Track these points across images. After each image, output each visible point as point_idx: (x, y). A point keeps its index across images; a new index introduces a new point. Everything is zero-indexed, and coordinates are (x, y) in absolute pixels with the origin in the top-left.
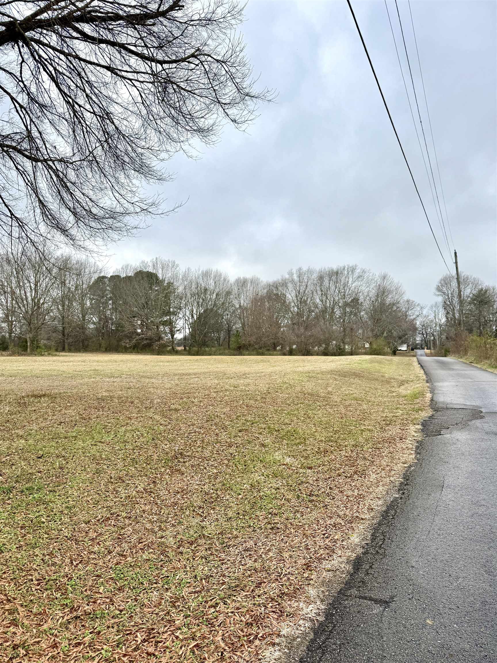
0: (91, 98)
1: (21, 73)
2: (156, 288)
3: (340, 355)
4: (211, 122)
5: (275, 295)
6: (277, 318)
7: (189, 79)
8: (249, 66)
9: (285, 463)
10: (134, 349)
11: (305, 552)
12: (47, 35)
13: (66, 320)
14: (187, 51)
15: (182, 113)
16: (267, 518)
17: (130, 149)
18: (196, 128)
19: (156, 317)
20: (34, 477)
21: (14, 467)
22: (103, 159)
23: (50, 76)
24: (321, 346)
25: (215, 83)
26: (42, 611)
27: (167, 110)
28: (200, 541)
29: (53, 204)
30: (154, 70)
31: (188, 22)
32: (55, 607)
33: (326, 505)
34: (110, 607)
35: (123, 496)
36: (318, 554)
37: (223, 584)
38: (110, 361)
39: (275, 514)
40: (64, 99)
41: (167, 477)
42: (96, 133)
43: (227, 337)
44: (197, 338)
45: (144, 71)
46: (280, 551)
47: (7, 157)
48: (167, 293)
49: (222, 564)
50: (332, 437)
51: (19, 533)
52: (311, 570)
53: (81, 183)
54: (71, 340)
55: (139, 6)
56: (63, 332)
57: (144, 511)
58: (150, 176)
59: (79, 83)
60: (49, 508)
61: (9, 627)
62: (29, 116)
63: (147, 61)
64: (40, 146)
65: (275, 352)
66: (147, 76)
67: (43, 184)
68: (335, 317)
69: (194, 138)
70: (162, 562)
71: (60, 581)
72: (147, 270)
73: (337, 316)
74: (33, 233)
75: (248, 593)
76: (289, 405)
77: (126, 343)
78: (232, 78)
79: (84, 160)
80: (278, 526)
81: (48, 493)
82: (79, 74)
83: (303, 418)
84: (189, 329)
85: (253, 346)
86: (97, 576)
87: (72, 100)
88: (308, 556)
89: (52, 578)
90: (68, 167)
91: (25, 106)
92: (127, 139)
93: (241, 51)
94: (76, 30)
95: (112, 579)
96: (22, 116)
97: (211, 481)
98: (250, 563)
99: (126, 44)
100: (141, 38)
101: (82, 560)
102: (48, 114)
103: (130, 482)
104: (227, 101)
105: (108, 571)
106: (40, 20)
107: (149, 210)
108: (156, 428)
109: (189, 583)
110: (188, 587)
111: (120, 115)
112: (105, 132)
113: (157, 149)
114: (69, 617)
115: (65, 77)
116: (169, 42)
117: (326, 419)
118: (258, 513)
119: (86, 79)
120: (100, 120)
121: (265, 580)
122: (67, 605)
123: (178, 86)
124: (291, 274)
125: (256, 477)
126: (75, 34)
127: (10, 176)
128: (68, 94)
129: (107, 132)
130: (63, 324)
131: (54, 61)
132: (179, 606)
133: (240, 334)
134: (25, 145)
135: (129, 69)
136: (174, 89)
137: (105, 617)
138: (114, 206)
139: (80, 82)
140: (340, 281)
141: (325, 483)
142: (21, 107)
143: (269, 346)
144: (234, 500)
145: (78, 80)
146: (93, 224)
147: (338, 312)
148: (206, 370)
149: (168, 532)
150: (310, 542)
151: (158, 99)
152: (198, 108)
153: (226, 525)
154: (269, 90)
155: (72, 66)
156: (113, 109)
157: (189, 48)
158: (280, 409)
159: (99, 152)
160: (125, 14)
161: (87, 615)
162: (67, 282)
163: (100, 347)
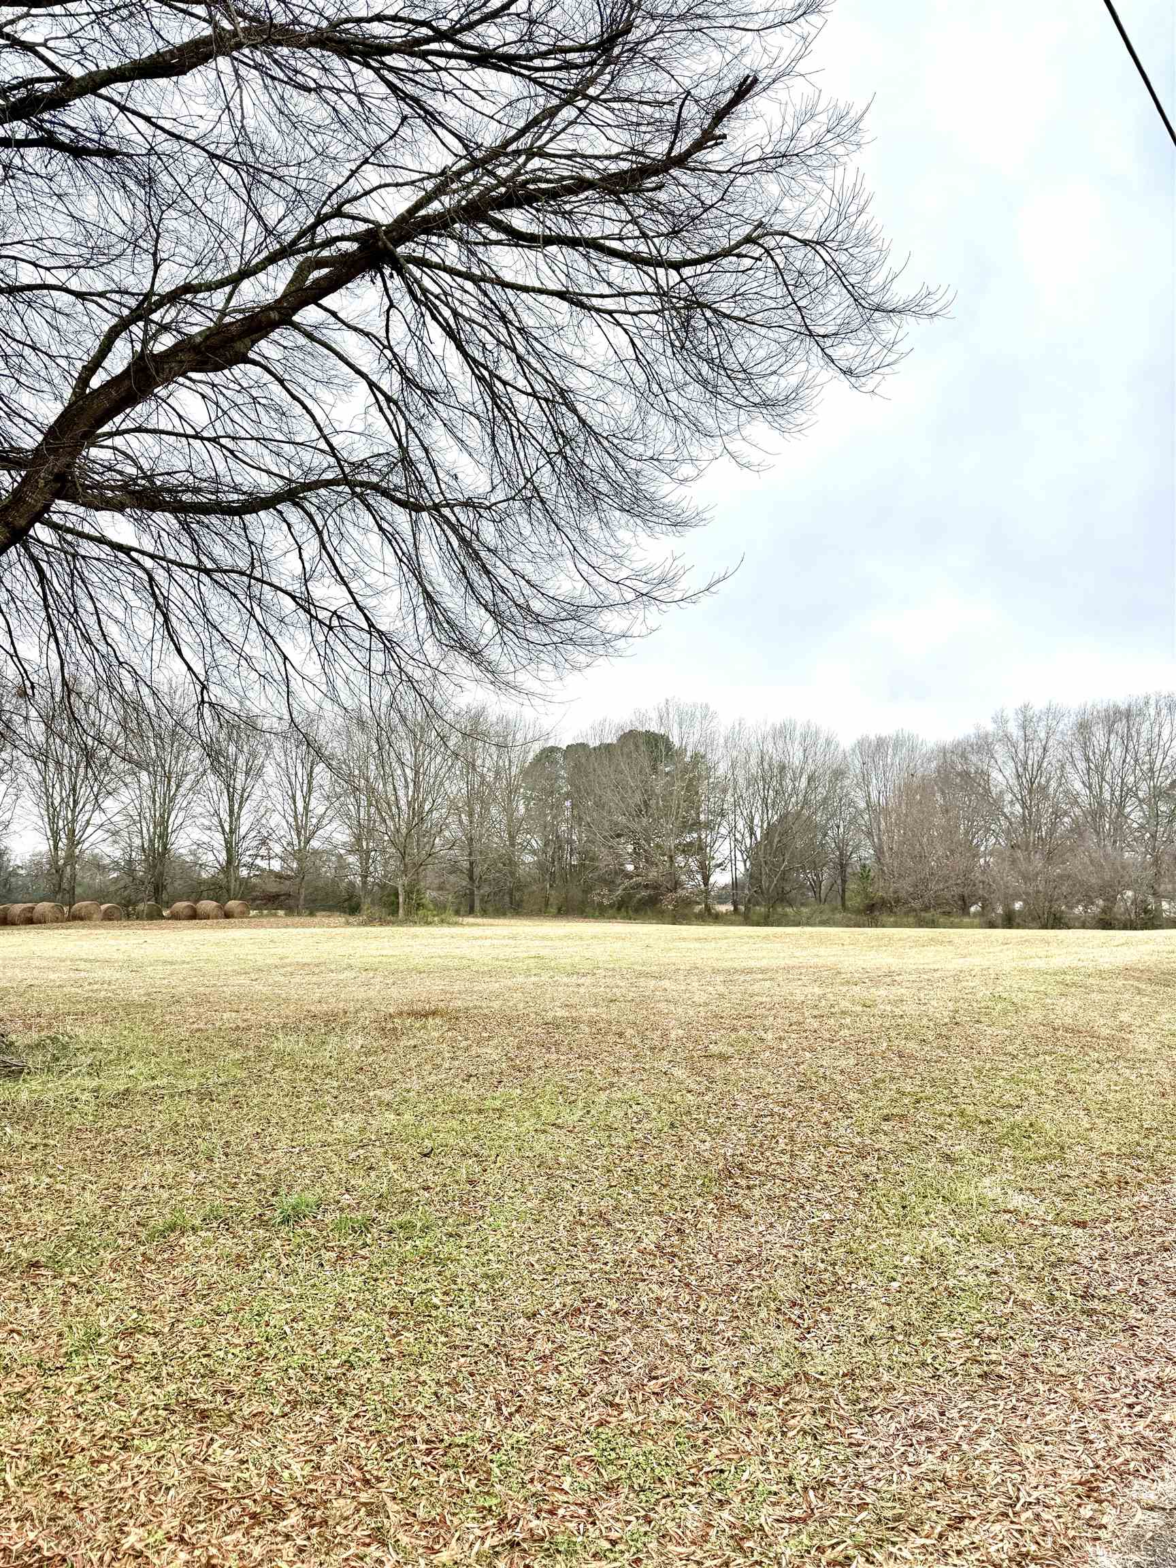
0: (529, 364)
1: (387, 331)
2: (667, 769)
3: (1145, 927)
4: (793, 381)
5: (959, 774)
6: (967, 833)
7: (742, 290)
8: (880, 243)
9: (1010, 1207)
10: (619, 909)
11: (1080, 1448)
12: (438, 245)
13: (477, 846)
14: (735, 231)
15: (725, 369)
16: (968, 1347)
17: (611, 464)
18: (757, 400)
19: (668, 835)
20: (415, 1199)
21: (373, 1174)
22: (554, 492)
23: (444, 329)
24: (1092, 903)
25: (800, 293)
26: (438, 1518)
27: (690, 367)
28: (797, 1389)
29: (452, 597)
30: (663, 282)
31: (735, 169)
32: (464, 1511)
33: (1131, 1328)
34: (586, 1530)
35: (610, 1258)
36: (1116, 1457)
37: (862, 1507)
38: (568, 937)
39: (989, 1338)
40: (474, 373)
41: (710, 1221)
42: (539, 437)
43: (839, 882)
44: (765, 884)
45: (640, 289)
46: (1010, 1440)
47: (361, 506)
48: (691, 780)
49: (858, 1455)
50: (1138, 1144)
51: (386, 1327)
52: (1100, 1502)
53: (508, 550)
54: (486, 889)
55: (627, 153)
56: (471, 871)
57: (659, 1301)
58: (654, 519)
59: (504, 336)
60: (448, 1273)
61: (369, 1545)
62: (404, 417)
63: (645, 268)
64: (425, 478)
65: (966, 920)
66: (646, 300)
67: (431, 559)
68: (1129, 827)
69: (755, 423)
70: (707, 1433)
71: (473, 1450)
72: (647, 728)
73: (1135, 825)
74: (411, 661)
75: (928, 1542)
76: (1014, 1057)
77: (602, 895)
78: (841, 276)
79: (513, 498)
80: (1001, 1370)
81: (444, 1238)
82: (503, 318)
83: (1054, 1093)
84: (745, 861)
85: (906, 902)
86: (557, 1448)
87: (490, 372)
88: (1089, 1461)
89: (459, 1440)
90: (481, 516)
91: (395, 397)
92: (606, 443)
93: (860, 212)
94: (498, 225)
95: (589, 1459)
96: (391, 418)
97: (817, 1241)
98: (930, 1461)
99: (602, 238)
100: (634, 221)
101: (521, 1407)
102: (440, 407)
103: (623, 1227)
104: (831, 329)
105: (580, 1439)
106: (425, 218)
107: (655, 594)
108: (677, 1098)
109: (775, 1494)
110: (774, 1504)
111: (588, 392)
112: (558, 433)
113: (673, 457)
114: (495, 1541)
115: (475, 326)
116: (693, 219)
117: (1119, 1096)
118: (944, 1332)
119: (517, 324)
120: (547, 410)
121: (973, 1513)
122: (490, 1510)
123: (715, 311)
124: (1001, 720)
125: (935, 1238)
126: (494, 235)
127: (366, 547)
128: (482, 360)
129: (561, 433)
130: (470, 854)
131: (452, 296)
132: (752, 1550)
133: (872, 874)
134: (397, 479)
135: (607, 290)
136: (706, 319)
137: (576, 1552)
138: (578, 593)
139: (504, 331)
140: (1138, 734)
141: (1125, 1267)
142: (389, 399)
143: (948, 904)
144: (880, 1294)
145: (501, 329)
146: (533, 635)
147: (1135, 815)
148: (791, 962)
149: (716, 1359)
150: (1093, 1424)
151: (673, 345)
152: (761, 354)
153: (863, 1355)
154: (932, 289)
155: (488, 302)
156: (574, 380)
157: (738, 224)
158: (988, 1066)
159: (545, 477)
160: (598, 176)
161: (535, 1541)
162: (479, 762)
163: (547, 905)
